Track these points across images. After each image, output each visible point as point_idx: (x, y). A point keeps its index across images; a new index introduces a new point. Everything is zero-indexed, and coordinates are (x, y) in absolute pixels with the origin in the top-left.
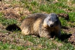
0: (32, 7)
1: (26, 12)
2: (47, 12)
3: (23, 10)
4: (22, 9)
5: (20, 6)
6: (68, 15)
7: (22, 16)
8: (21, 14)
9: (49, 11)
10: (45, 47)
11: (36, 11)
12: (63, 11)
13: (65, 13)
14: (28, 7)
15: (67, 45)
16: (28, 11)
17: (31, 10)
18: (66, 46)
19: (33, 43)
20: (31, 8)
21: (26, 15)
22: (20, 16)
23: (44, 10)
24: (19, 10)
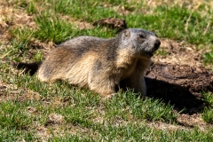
0: (35, 5)
1: (20, 17)
2: (73, 17)
3: (13, 12)
4: (11, 10)
5: (5, 3)
6: (124, 21)
7: (12, 28)
8: (7, 23)
9: (78, 13)
10: (70, 103)
11: (46, 14)
12: (112, 12)
13: (117, 17)
14: (26, 5)
15: (124, 96)
16: (26, 15)
17: (32, 11)
18: (122, 98)
19: (40, 93)
20: (33, 7)
21: (21, 25)
22: (7, 28)
23: (64, 12)
24: (4, 14)
